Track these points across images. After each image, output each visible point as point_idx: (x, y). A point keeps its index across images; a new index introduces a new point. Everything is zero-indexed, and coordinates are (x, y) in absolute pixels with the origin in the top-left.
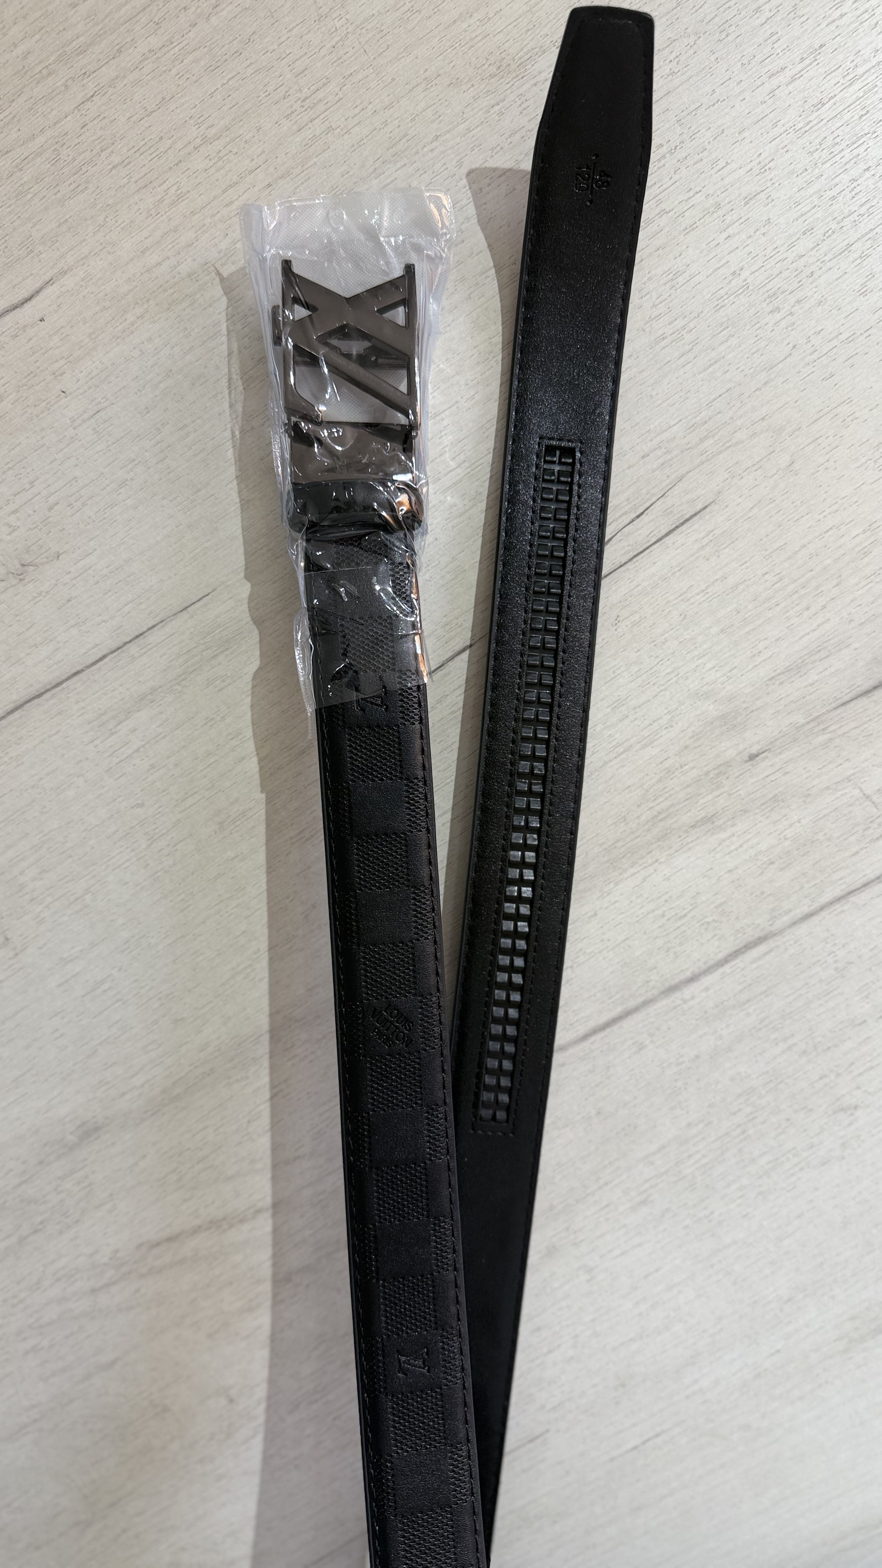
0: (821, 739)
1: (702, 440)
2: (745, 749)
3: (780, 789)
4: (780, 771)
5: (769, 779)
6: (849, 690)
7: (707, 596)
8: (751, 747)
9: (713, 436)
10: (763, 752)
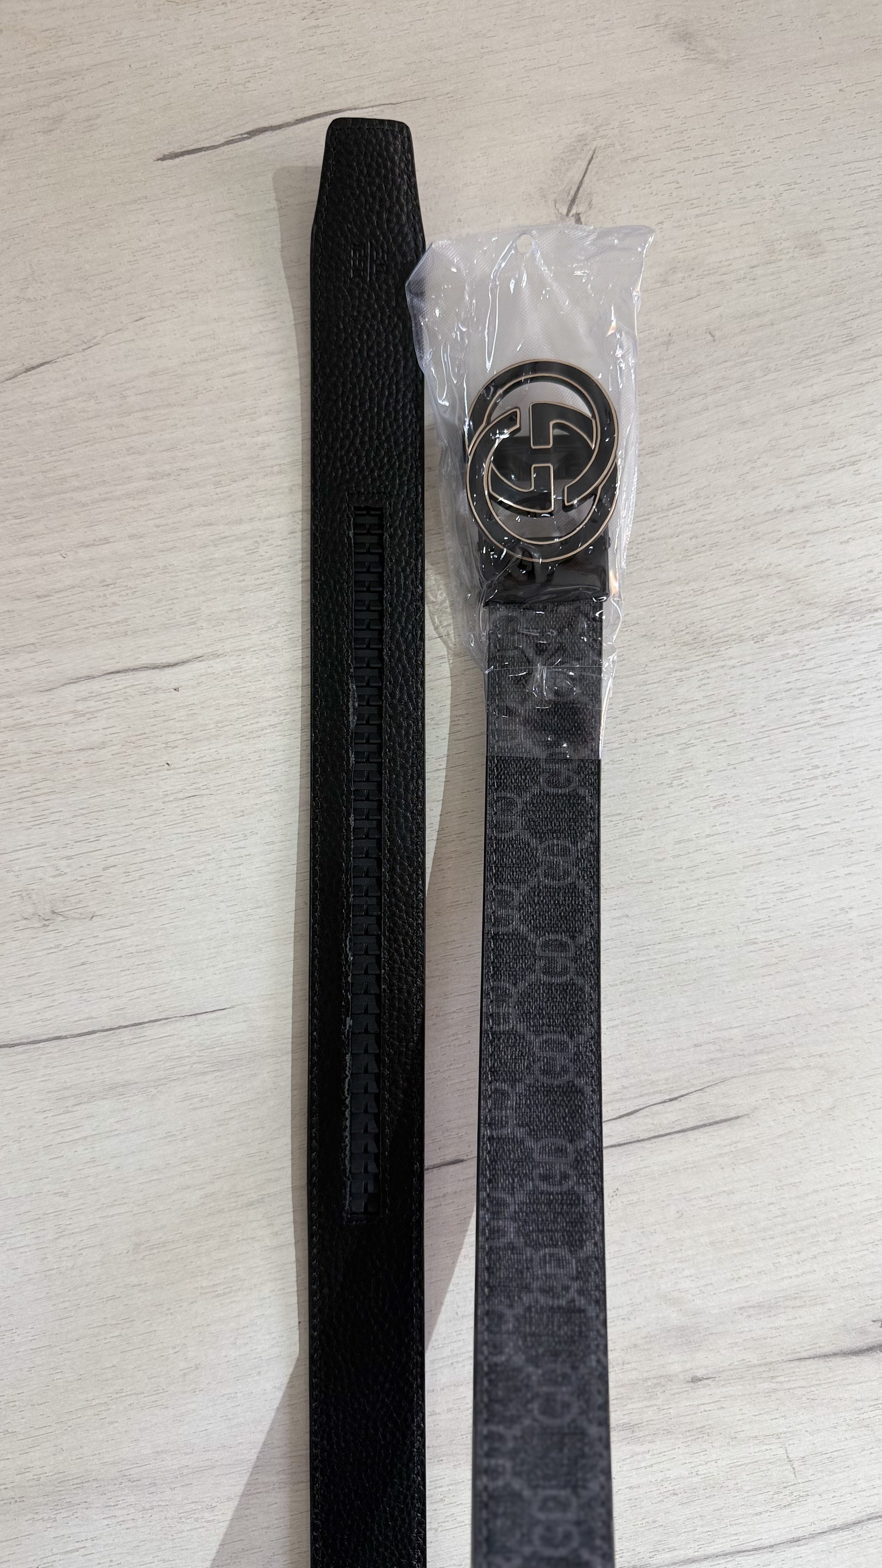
0: (766, 1385)
1: (756, 1053)
2: (691, 1369)
3: (710, 1422)
4: (717, 1403)
5: (702, 1408)
6: (809, 1347)
7: (710, 1203)
8: (697, 1369)
9: (768, 1053)
10: (707, 1379)
